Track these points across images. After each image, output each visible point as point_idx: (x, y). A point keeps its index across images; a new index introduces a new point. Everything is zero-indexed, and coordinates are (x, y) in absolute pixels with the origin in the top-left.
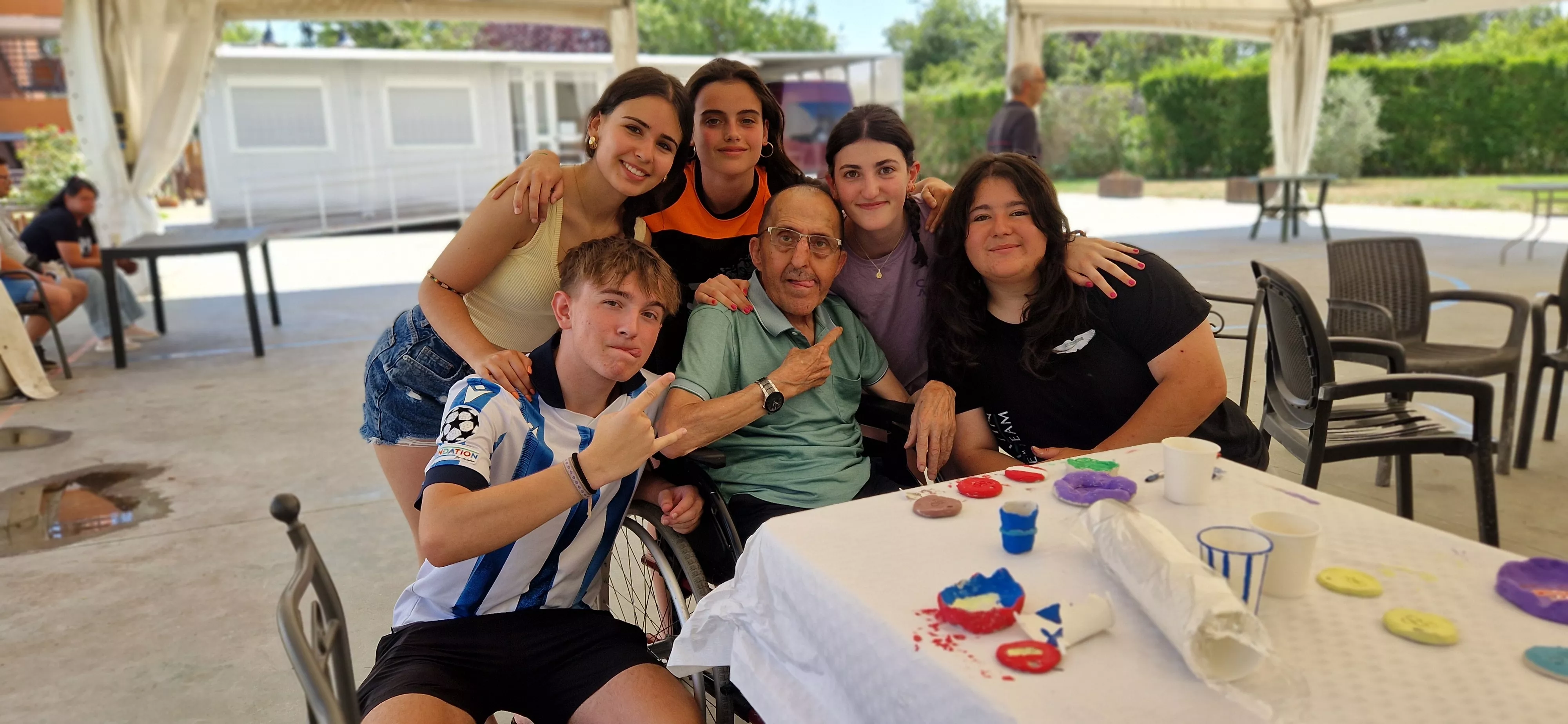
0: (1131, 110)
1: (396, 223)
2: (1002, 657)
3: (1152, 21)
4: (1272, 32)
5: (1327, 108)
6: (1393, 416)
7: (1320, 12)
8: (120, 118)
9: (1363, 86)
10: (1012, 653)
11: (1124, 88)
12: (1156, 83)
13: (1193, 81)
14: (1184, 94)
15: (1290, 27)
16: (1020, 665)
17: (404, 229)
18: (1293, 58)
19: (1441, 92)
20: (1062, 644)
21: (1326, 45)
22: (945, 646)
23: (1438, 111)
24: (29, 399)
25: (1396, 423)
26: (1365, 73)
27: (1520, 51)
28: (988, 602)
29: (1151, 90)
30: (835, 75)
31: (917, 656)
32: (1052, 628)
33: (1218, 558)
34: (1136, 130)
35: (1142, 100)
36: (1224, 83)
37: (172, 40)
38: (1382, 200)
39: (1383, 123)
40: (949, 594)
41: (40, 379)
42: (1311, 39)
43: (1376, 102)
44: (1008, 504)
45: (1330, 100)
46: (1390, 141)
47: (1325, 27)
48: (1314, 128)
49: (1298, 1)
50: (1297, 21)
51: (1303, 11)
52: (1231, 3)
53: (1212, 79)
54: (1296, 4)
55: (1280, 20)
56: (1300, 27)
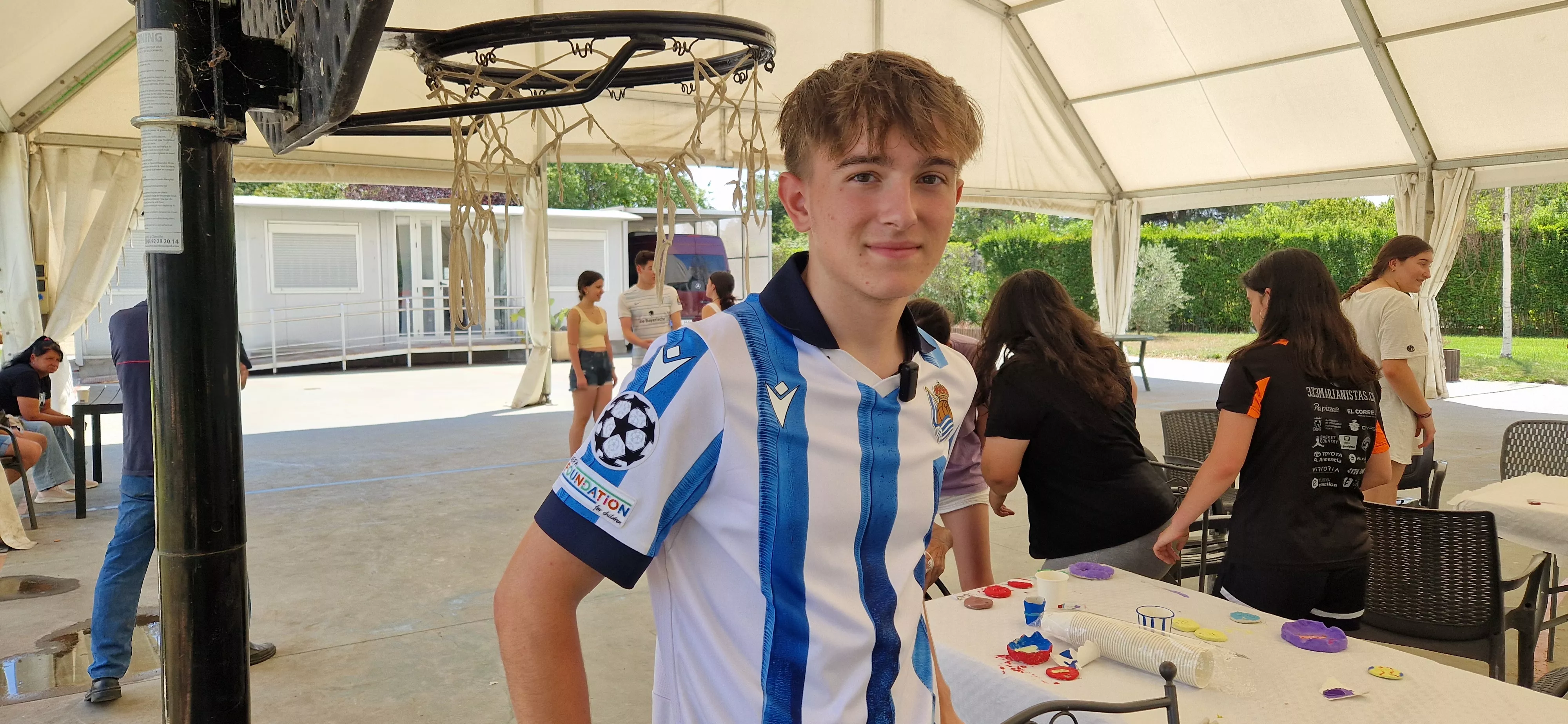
0: (972, 266)
1: (275, 365)
2: (1049, 673)
3: (994, 200)
4: (1093, 211)
5: (1140, 271)
6: (1217, 545)
7: (1130, 196)
8: (41, 270)
9: (1168, 254)
10: (1054, 671)
11: (966, 247)
12: (993, 244)
13: (1025, 244)
14: (1017, 255)
15: (1107, 206)
16: (1060, 677)
17: (283, 371)
18: (1110, 233)
19: (1230, 259)
20: (1078, 666)
21: (1136, 221)
22: (1019, 671)
23: (1229, 276)
24: (10, 549)
25: (1220, 551)
26: (1170, 243)
27: (1291, 228)
28: (1032, 649)
29: (988, 249)
30: (708, 229)
31: (1005, 676)
32: (1070, 661)
33: (1148, 621)
34: (976, 285)
35: (981, 258)
36: (1050, 246)
37: (98, 197)
38: (1189, 355)
39: (1186, 285)
40: (1011, 645)
41: (19, 530)
42: (1124, 217)
43: (1179, 268)
44: (1029, 598)
45: (1141, 265)
46: (1191, 301)
47: (1135, 206)
48: (1131, 289)
49: (1112, 184)
50: (1112, 202)
51: (1116, 194)
52: (1058, 186)
53: (1040, 242)
54: (1111, 188)
55: (1099, 201)
56: (1115, 207)
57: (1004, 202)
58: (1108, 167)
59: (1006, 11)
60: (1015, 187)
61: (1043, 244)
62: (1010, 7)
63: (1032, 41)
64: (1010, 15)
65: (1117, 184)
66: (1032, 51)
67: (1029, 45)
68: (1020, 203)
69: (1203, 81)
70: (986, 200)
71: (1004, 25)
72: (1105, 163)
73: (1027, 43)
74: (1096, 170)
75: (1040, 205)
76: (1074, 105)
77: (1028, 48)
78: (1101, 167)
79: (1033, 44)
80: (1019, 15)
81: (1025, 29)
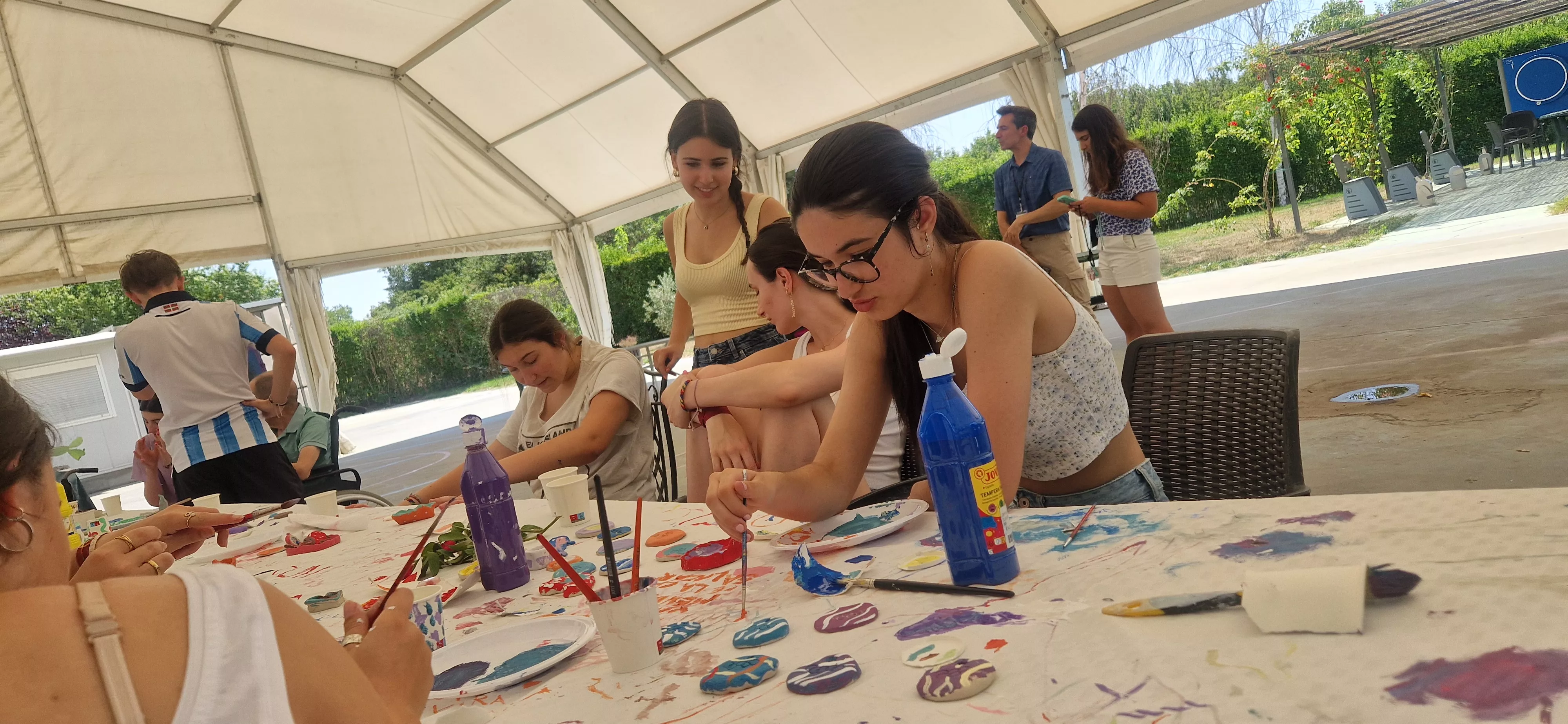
15: (563, 234)
18: (573, 260)
21: (593, 243)
42: (581, 241)
47: (587, 230)
49: (562, 213)
50: (568, 230)
51: (569, 222)
52: (503, 225)
53: (612, 265)
54: (563, 216)
55: (553, 231)
56: (571, 234)
57: (444, 252)
58: (552, 197)
59: (392, 72)
60: (454, 235)
61: (616, 268)
62: (396, 69)
63: (432, 96)
64: (398, 77)
65: (568, 212)
66: (433, 105)
67: (429, 101)
68: (464, 250)
69: (573, 111)
70: (422, 254)
71: (397, 86)
72: (548, 196)
73: (426, 100)
74: (542, 203)
75: (487, 247)
76: (497, 147)
77: (429, 103)
78: (545, 200)
79: (433, 98)
80: (407, 73)
81: (420, 87)
